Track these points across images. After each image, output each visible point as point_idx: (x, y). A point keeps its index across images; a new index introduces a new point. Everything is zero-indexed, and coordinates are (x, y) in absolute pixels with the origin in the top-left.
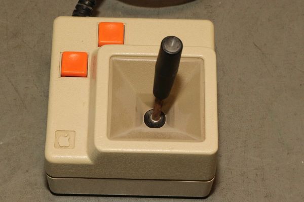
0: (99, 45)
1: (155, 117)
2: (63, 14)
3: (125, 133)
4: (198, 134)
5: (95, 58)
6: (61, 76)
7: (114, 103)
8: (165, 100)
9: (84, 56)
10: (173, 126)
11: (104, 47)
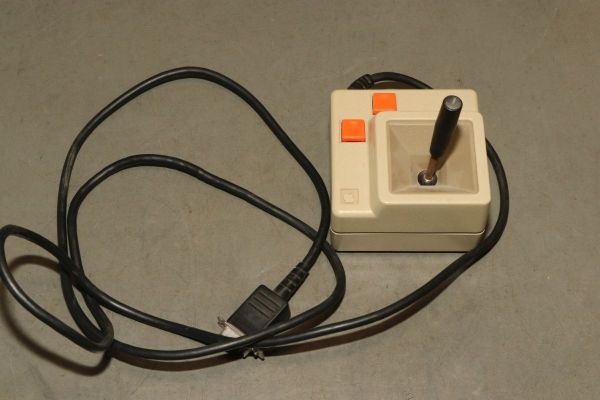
0: (374, 114)
1: (428, 177)
2: (341, 88)
3: (404, 189)
4: (472, 186)
5: (372, 126)
6: (343, 141)
7: (394, 163)
8: (440, 159)
9: (361, 123)
10: (446, 184)
11: (379, 114)
